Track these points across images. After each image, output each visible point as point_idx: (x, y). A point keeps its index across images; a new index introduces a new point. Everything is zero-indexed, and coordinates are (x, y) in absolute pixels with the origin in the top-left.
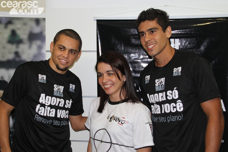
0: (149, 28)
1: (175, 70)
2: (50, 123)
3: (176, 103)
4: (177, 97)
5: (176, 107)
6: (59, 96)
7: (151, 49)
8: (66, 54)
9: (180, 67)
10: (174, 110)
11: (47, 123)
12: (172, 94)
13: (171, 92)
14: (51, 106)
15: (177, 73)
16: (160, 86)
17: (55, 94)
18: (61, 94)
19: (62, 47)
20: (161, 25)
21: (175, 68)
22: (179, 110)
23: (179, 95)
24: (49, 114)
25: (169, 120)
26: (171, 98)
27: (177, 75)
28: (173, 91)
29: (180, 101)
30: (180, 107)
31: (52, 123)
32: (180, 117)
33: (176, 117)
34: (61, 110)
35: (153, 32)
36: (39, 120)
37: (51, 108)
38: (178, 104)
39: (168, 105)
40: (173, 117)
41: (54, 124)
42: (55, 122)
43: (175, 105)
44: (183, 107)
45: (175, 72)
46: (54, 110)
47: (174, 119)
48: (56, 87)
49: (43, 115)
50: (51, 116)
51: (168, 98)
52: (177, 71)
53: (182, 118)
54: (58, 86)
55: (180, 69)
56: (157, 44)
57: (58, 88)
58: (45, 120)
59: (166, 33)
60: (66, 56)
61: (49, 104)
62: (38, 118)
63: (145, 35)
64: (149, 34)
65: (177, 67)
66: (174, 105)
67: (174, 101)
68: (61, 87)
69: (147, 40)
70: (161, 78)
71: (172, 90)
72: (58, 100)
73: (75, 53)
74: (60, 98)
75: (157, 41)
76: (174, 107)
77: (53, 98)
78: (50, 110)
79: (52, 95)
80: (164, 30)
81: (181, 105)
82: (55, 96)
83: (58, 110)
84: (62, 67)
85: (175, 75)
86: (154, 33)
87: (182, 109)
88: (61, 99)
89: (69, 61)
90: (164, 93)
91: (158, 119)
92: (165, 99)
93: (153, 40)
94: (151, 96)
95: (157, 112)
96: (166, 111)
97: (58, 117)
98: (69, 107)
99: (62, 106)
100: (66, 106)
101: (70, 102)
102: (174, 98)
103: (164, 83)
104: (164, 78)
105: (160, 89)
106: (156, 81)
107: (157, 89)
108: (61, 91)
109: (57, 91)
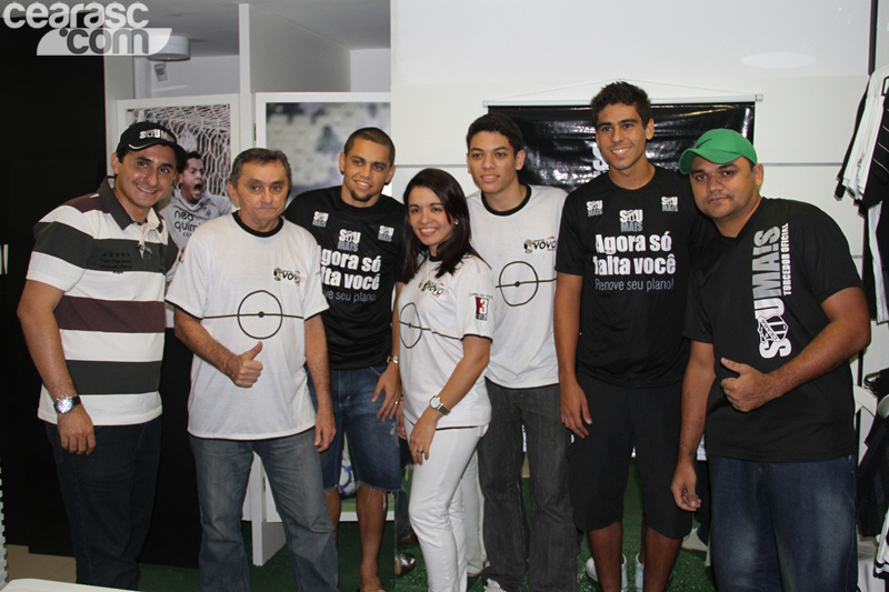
1: (665, 201)
3: (666, 259)
4: (669, 249)
5: (665, 266)
6: (348, 250)
7: (621, 155)
8: (365, 170)
9: (675, 196)
10: (660, 270)
12: (660, 242)
13: (658, 238)
15: (669, 207)
16: (632, 224)
17: (341, 246)
18: (353, 247)
19: (358, 160)
20: (641, 116)
21: (665, 198)
22: (669, 272)
23: (673, 245)
24: (330, 281)
25: (649, 287)
26: (657, 249)
27: (669, 210)
28: (664, 238)
29: (672, 255)
30: (671, 265)
31: (335, 295)
33: (663, 284)
34: (352, 276)
35: (627, 126)
37: (333, 271)
38: (668, 261)
39: (650, 260)
40: (658, 283)
42: (340, 295)
44: (677, 266)
45: (665, 204)
46: (339, 275)
47: (659, 286)
48: (343, 235)
50: (332, 283)
51: (652, 248)
52: (670, 203)
53: (672, 286)
55: (675, 200)
57: (349, 235)
59: (647, 130)
60: (367, 174)
61: (328, 264)
63: (610, 130)
64: (620, 129)
65: (668, 196)
66: (663, 262)
67: (663, 254)
68: (354, 233)
69: (617, 139)
70: (633, 210)
71: (661, 235)
72: (346, 257)
73: (382, 169)
74: (351, 253)
75: (634, 143)
76: (661, 266)
78: (331, 275)
81: (674, 262)
82: (339, 249)
83: (346, 275)
85: (665, 209)
86: (631, 128)
87: (674, 270)
90: (642, 238)
91: (626, 286)
92: (644, 249)
93: (626, 141)
94: (607, 239)
95: (622, 273)
96: (647, 272)
97: (346, 286)
98: (374, 271)
99: (355, 267)
100: (364, 268)
101: (375, 261)
102: (663, 249)
103: (640, 219)
104: (642, 211)
105: (632, 229)
106: (623, 213)
107: (624, 228)
108: (354, 241)
109: (346, 241)
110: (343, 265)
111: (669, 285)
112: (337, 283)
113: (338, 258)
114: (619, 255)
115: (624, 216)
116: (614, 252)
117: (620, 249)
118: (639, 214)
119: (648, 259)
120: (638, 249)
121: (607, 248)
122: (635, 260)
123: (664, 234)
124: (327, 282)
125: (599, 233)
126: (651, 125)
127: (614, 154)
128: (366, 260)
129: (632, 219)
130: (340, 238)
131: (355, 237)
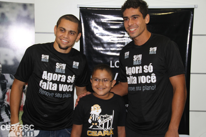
0: (133, 15)
1: (151, 50)
2: (52, 95)
3: (151, 76)
4: (152, 71)
5: (150, 79)
6: (61, 72)
7: (133, 31)
9: (155, 47)
10: (149, 81)
11: (50, 95)
12: (148, 68)
14: (53, 82)
15: (152, 52)
16: (137, 61)
17: (57, 71)
18: (63, 71)
20: (142, 13)
21: (151, 48)
22: (153, 82)
23: (153, 69)
24: (52, 88)
25: (144, 89)
26: (147, 72)
27: (152, 53)
29: (154, 74)
30: (153, 79)
31: (54, 95)
32: (153, 87)
33: (150, 87)
34: (63, 85)
36: (43, 93)
37: (53, 83)
38: (152, 77)
39: (144, 77)
40: (148, 87)
41: (56, 96)
42: (57, 95)
43: (150, 78)
44: (156, 79)
45: (151, 51)
46: (56, 85)
47: (148, 88)
48: (58, 65)
49: (45, 89)
50: (53, 89)
51: (145, 71)
52: (153, 50)
53: (155, 88)
54: (60, 64)
55: (155, 49)
56: (138, 27)
57: (60, 66)
58: (48, 93)
59: (145, 19)
61: (51, 80)
62: (42, 91)
63: (128, 20)
64: (132, 19)
65: (153, 47)
67: (149, 74)
68: (63, 65)
69: (130, 24)
70: (139, 55)
72: (60, 76)
74: (62, 74)
75: (139, 25)
77: (55, 74)
78: (52, 85)
79: (54, 72)
80: (144, 17)
81: (155, 77)
82: (56, 72)
83: (60, 85)
85: (150, 53)
86: (136, 19)
87: (155, 81)
88: (63, 76)
90: (141, 67)
91: (135, 89)
92: (141, 72)
93: (135, 25)
94: (129, 68)
95: (134, 83)
96: (142, 82)
97: (60, 90)
98: (72, 82)
99: (64, 81)
100: (68, 81)
101: (72, 77)
102: (149, 72)
103: (141, 58)
104: (141, 55)
105: (137, 64)
106: (135, 56)
107: (135, 63)
108: (63, 68)
109: (59, 68)
110: (58, 80)
111: (153, 88)
112: (56, 89)
113: (56, 77)
115: (135, 58)
116: (131, 74)
117: (133, 73)
121: (129, 73)
122: (139, 77)
123: (149, 65)
124: (50, 89)
125: (127, 66)
126: (148, 17)
127: (130, 31)
128: (69, 77)
129: (138, 59)
130: (56, 67)
131: (63, 66)
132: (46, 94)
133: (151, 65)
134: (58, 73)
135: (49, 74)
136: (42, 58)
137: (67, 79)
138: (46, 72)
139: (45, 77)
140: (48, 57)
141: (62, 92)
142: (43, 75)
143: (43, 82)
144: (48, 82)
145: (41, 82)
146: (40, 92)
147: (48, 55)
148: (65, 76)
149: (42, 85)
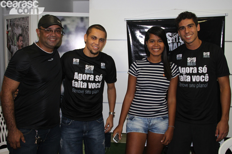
1: (205, 54)
2: (83, 92)
3: (205, 76)
4: (206, 72)
5: (204, 78)
7: (189, 38)
8: (97, 42)
10: (202, 80)
11: (81, 93)
12: (202, 69)
13: (201, 68)
15: (206, 56)
16: (192, 63)
17: (86, 71)
18: (91, 72)
19: (94, 37)
20: (195, 22)
22: (206, 81)
26: (201, 72)
27: (206, 57)
28: (204, 68)
29: (207, 74)
30: (207, 78)
31: (85, 92)
33: (203, 85)
34: (91, 83)
35: (191, 26)
36: (75, 91)
37: (83, 82)
38: (206, 76)
39: (199, 76)
42: (87, 92)
44: (209, 79)
46: (86, 84)
47: (201, 86)
48: (87, 67)
49: (77, 87)
50: (84, 87)
51: (199, 72)
52: (206, 54)
55: (208, 53)
56: (193, 35)
57: (89, 67)
59: (197, 28)
60: (97, 43)
61: (81, 79)
63: (184, 29)
64: (188, 28)
65: (206, 52)
66: (203, 77)
67: (203, 74)
68: (91, 66)
69: (187, 32)
72: (88, 76)
73: (103, 41)
74: (90, 74)
75: (194, 33)
77: (84, 75)
78: (83, 84)
79: (83, 73)
80: (197, 25)
81: (208, 77)
83: (89, 83)
84: (94, 51)
85: (204, 57)
87: (208, 80)
88: (91, 75)
89: (99, 47)
90: (196, 68)
91: (189, 86)
92: (196, 72)
93: (190, 32)
94: (182, 68)
95: (187, 81)
96: (197, 81)
97: (89, 88)
98: (100, 80)
99: (93, 80)
100: (96, 80)
101: (100, 76)
102: (203, 72)
103: (195, 61)
104: (195, 58)
105: (192, 65)
106: (188, 59)
107: (188, 64)
108: (91, 69)
109: (88, 69)
110: (88, 79)
111: (206, 86)
112: (86, 87)
113: (85, 77)
114: (187, 74)
115: (189, 60)
116: (185, 73)
117: (187, 72)
118: (194, 59)
119: (197, 76)
120: (194, 72)
121: (183, 72)
122: (193, 76)
123: (204, 67)
124: (81, 87)
125: (180, 66)
126: (199, 26)
127: (186, 38)
128: (97, 76)
129: (192, 61)
130: (86, 68)
131: (92, 68)
132: (78, 92)
133: (206, 67)
134: (87, 74)
135: (79, 74)
136: (73, 61)
137: (95, 78)
138: (77, 73)
139: (76, 77)
140: (78, 60)
141: (91, 89)
142: (75, 76)
143: (75, 81)
144: (79, 81)
145: (73, 82)
146: (73, 91)
147: (78, 59)
148: (93, 76)
149: (74, 84)
